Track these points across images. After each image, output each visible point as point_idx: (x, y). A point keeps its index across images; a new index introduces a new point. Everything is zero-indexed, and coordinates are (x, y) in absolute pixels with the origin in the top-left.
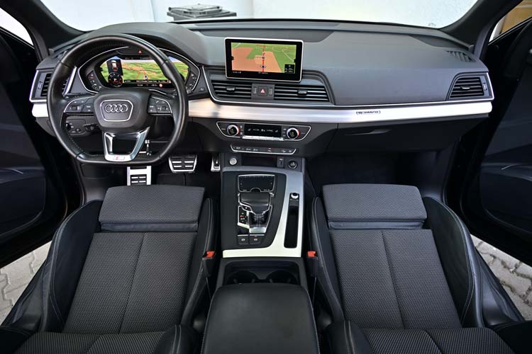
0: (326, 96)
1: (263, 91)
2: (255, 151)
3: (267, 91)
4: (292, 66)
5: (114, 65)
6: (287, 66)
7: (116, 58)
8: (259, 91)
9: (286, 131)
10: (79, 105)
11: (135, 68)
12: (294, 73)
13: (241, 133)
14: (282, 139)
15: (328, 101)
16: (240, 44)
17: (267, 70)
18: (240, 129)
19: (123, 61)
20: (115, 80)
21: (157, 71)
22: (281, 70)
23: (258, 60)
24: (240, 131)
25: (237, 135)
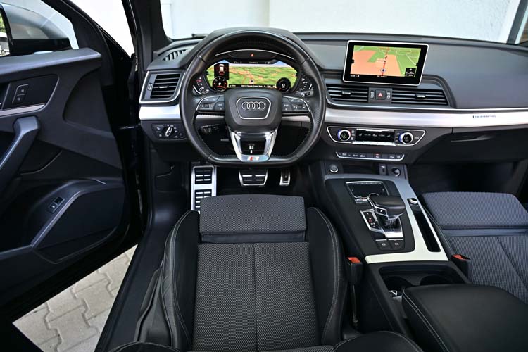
0: (444, 100)
1: (380, 95)
2: (362, 157)
3: (385, 95)
4: (413, 70)
5: (222, 69)
6: (408, 70)
7: (225, 61)
8: (376, 95)
9: (399, 136)
10: (211, 103)
11: (242, 72)
12: (414, 76)
13: (352, 138)
14: (394, 144)
15: (447, 105)
16: (363, 47)
17: (387, 74)
18: (351, 134)
19: (231, 65)
20: (220, 84)
21: (264, 76)
22: (402, 74)
23: (379, 64)
24: (351, 136)
25: (348, 141)
